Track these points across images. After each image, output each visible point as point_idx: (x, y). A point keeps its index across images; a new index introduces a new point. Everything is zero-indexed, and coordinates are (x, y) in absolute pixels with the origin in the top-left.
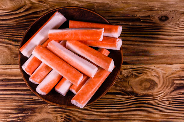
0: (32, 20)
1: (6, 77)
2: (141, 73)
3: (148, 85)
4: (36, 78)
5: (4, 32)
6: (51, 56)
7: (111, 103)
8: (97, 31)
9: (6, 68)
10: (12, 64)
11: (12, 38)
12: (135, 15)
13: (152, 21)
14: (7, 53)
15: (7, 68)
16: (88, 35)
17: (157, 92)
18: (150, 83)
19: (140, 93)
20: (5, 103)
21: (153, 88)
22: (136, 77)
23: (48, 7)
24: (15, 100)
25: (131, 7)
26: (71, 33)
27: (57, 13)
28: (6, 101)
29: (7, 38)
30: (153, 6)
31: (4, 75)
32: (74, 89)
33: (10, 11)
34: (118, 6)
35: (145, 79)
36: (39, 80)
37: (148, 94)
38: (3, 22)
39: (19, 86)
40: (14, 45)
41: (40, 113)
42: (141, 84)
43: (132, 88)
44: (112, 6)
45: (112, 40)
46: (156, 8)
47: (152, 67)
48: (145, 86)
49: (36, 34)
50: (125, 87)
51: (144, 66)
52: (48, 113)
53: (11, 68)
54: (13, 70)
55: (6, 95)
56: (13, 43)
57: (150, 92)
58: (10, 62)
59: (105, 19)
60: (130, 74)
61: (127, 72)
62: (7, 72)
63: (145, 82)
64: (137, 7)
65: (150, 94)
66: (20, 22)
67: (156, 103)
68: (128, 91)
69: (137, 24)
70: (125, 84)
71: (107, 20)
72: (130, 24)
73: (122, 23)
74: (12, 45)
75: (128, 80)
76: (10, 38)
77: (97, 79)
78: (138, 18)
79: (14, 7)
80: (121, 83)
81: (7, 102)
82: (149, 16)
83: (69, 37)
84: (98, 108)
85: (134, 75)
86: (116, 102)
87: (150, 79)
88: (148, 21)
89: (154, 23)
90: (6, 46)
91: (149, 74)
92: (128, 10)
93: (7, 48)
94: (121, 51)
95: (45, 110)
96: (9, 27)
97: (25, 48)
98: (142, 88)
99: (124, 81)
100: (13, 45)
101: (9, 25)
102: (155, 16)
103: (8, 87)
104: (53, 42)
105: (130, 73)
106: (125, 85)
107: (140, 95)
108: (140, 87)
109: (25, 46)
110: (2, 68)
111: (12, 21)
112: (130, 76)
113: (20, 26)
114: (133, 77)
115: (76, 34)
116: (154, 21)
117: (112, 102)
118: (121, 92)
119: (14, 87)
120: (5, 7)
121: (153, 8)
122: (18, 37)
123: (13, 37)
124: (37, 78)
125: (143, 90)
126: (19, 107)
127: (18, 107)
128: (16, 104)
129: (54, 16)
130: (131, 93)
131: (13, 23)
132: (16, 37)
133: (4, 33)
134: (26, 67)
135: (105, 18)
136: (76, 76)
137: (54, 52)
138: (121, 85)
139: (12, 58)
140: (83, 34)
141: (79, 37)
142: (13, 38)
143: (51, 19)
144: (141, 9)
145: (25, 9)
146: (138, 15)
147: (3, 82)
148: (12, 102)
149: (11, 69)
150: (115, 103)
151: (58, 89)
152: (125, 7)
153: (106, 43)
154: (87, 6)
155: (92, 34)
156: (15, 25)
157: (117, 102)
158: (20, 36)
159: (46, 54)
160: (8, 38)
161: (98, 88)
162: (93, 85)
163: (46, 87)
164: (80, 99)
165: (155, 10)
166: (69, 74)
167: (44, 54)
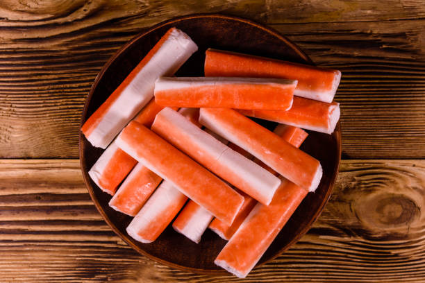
0: (106, 40)
1: (49, 188)
2: (381, 181)
3: (397, 210)
4: (125, 203)
5: (36, 72)
6: (165, 150)
7: (308, 254)
8: (281, 89)
9: (47, 165)
10: (62, 156)
11: (57, 89)
12: (369, 32)
13: (410, 49)
14: (47, 129)
15: (50, 165)
16: (256, 98)
17: (419, 229)
18: (401, 205)
19: (376, 231)
20: (50, 254)
21: (410, 218)
22: (369, 190)
23: (147, 7)
24: (72, 246)
25: (359, 11)
26: (213, 92)
27: (174, 32)
28: (52, 249)
29: (47, 87)
30: (413, 8)
31: (42, 185)
32: (220, 229)
33: (49, 16)
34: (326, 5)
35: (391, 196)
36: (133, 208)
37: (396, 233)
38: (35, 46)
39: (83, 213)
40: (66, 107)
41: (135, 279)
42: (380, 209)
43: (358, 218)
44: (311, 7)
45: (318, 110)
46: (421, 13)
47: (407, 165)
48: (390, 213)
49: (122, 90)
50: (341, 215)
51: (389, 163)
52: (157, 279)
53: (58, 165)
54: (65, 170)
55: (52, 235)
56: (61, 100)
57: (401, 229)
58: (56, 151)
59: (296, 50)
60: (353, 183)
61: (347, 177)
62: (50, 176)
63: (390, 204)
64: (373, 8)
65: (402, 232)
66: (77, 46)
67: (415, 254)
68: (349, 226)
69: (374, 53)
70: (342, 208)
71: (303, 51)
72: (356, 53)
73: (336, 52)
74: (58, 108)
75: (350, 199)
76: (52, 89)
77: (277, 207)
78: (374, 39)
79: (59, 6)
80: (332, 205)
81: (54, 251)
82: (403, 35)
83: (207, 101)
84: (276, 266)
85: (363, 186)
86: (318, 252)
87: (402, 195)
88: (400, 47)
89: (414, 52)
90: (44, 109)
91: (401, 185)
92: (350, 17)
93: (48, 115)
94: (338, 134)
95: (147, 271)
96: (50, 60)
97: (95, 127)
98: (383, 220)
99: (340, 201)
100: (62, 107)
101: (50, 54)
102: (419, 36)
103: (54, 214)
104: (167, 111)
105: (354, 180)
106: (341, 211)
107: (377, 236)
108: (377, 215)
109: (97, 122)
110: (37, 166)
111: (57, 43)
112: (354, 188)
113: (76, 58)
114: (361, 191)
115: (227, 96)
116: (414, 48)
117: (310, 252)
118: (331, 227)
119: (68, 215)
120: (36, 6)
121: (414, 13)
122: (74, 85)
123: (62, 86)
124: (128, 202)
125: (385, 223)
126: (84, 263)
127: (80, 264)
128: (77, 257)
129: (166, 39)
130: (355, 230)
131: (58, 49)
132: (68, 86)
133: (36, 75)
134: (99, 176)
135: (297, 47)
136: (227, 202)
137: (170, 138)
138: (332, 210)
139: (61, 142)
140: (244, 96)
141: (235, 103)
142: (61, 88)
143: (159, 47)
144: (384, 15)
145: (87, 12)
146: (375, 32)
147: (42, 201)
148: (68, 252)
149: (59, 168)
150: (317, 255)
151: (181, 228)
152: (343, 10)
153: (300, 114)
154: (247, 5)
155: (268, 97)
156: (63, 53)
157: (322, 253)
158: (78, 85)
159: (151, 145)
160: (48, 89)
161: (280, 229)
162: (268, 223)
163: (152, 226)
164: (238, 259)
165: (419, 19)
166: (209, 198)
167: (146, 146)
